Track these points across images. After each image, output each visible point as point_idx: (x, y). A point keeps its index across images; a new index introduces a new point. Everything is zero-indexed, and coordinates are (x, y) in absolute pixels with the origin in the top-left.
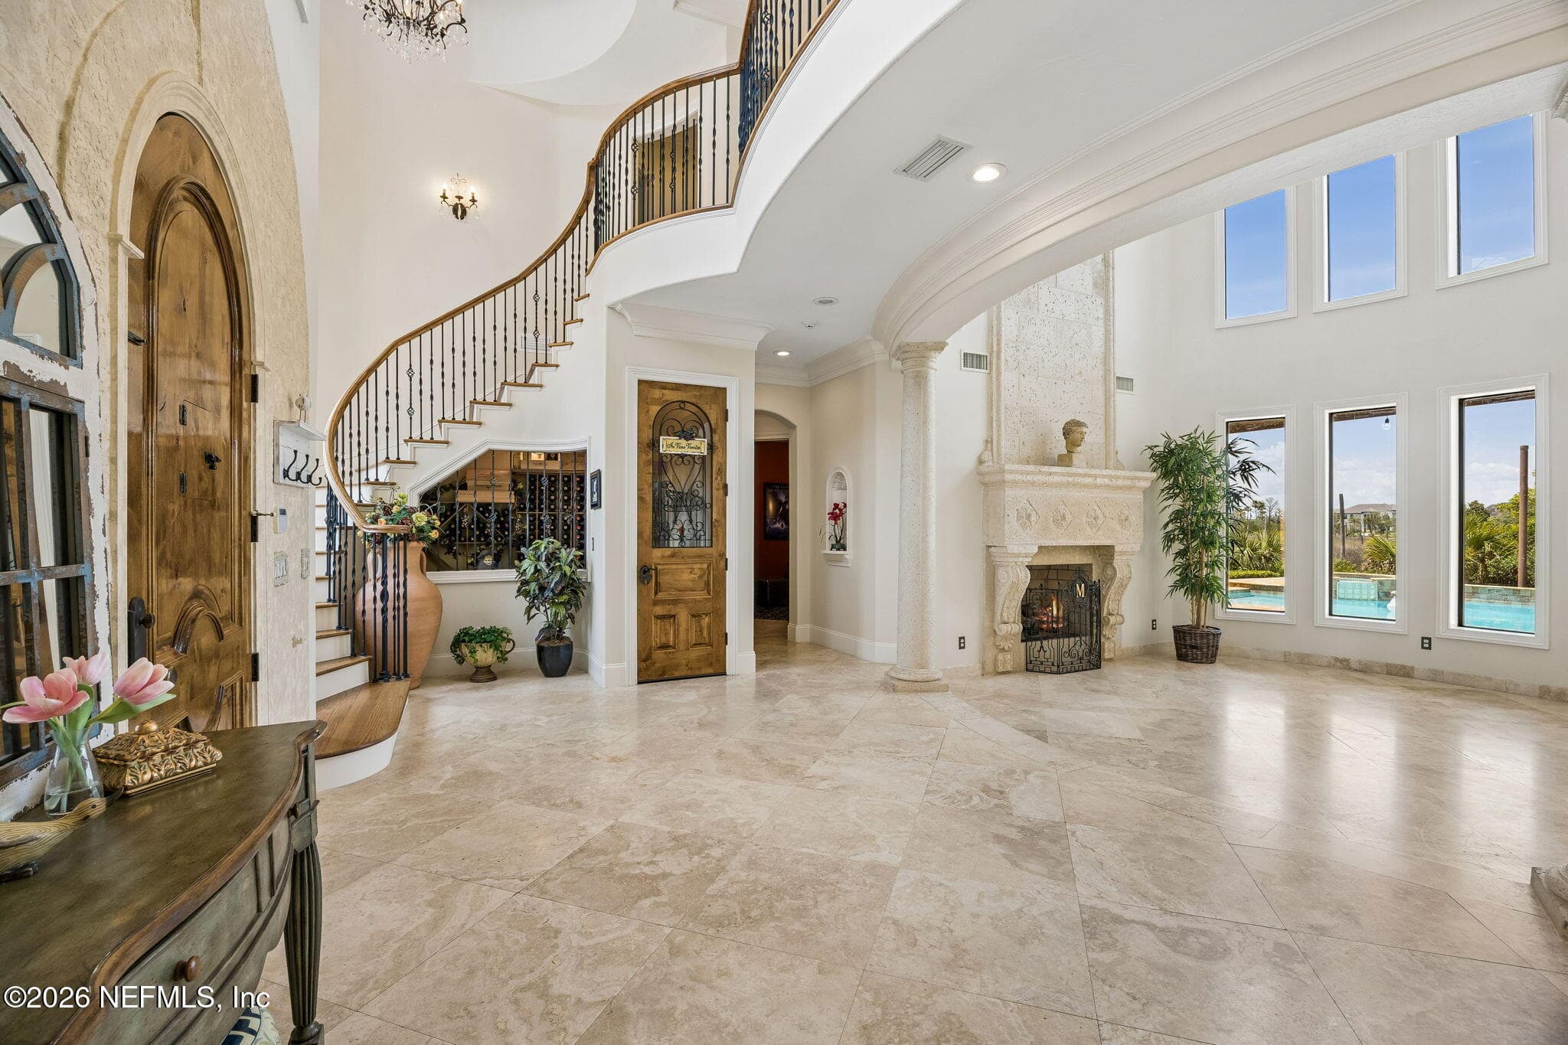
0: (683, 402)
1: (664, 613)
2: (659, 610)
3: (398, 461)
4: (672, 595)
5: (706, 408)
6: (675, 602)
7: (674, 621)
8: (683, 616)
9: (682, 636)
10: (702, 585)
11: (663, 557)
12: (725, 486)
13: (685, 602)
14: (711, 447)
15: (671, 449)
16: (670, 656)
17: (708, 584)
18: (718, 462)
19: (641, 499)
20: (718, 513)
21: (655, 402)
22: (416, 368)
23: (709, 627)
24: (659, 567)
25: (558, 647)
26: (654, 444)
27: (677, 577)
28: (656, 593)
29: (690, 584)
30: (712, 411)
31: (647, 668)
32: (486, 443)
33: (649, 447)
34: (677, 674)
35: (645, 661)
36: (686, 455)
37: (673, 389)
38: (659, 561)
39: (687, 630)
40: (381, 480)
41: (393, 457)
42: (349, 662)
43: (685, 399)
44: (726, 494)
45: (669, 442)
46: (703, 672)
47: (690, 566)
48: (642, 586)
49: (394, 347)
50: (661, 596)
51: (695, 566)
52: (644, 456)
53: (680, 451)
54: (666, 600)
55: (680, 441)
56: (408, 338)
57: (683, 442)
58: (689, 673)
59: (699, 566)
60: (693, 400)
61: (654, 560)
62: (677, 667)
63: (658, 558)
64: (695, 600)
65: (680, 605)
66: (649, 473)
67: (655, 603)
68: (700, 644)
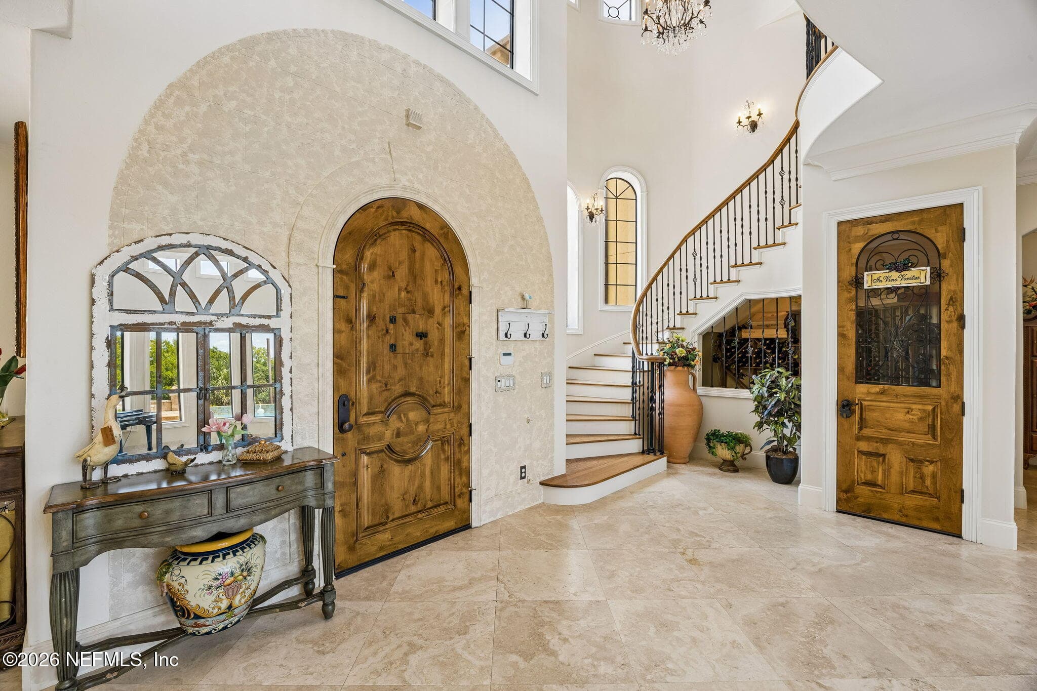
0: (897, 232)
1: (870, 450)
2: (864, 446)
3: (687, 313)
4: (883, 433)
5: (930, 233)
6: (885, 441)
7: (884, 460)
8: (896, 458)
9: (894, 477)
10: (923, 427)
11: (869, 393)
12: (961, 319)
13: (900, 444)
14: (938, 275)
15: (878, 283)
16: (878, 495)
17: (932, 428)
18: (950, 291)
19: (841, 336)
20: (950, 348)
21: (858, 239)
22: (698, 251)
23: (934, 476)
24: (865, 403)
25: (782, 460)
26: (858, 282)
27: (888, 416)
28: (861, 429)
29: (907, 425)
30: (938, 234)
31: (848, 500)
32: (742, 295)
33: (851, 284)
34: (885, 516)
35: (846, 491)
36: (899, 288)
37: (881, 222)
38: (863, 397)
39: (901, 473)
40: (677, 326)
41: (684, 311)
42: (633, 437)
43: (898, 228)
44: (963, 327)
45: (875, 277)
46: (925, 524)
47: (907, 405)
48: (843, 420)
49: (685, 240)
50: (866, 432)
51: (914, 406)
52: (846, 295)
53: (890, 285)
54: (872, 438)
55: (890, 274)
56: (692, 233)
57: (895, 275)
58: (904, 520)
59: (920, 407)
60: (911, 228)
61: (858, 396)
62: (886, 508)
63: (863, 393)
64: (913, 444)
65: (890, 446)
66: (851, 310)
67: (858, 438)
68: (921, 493)
